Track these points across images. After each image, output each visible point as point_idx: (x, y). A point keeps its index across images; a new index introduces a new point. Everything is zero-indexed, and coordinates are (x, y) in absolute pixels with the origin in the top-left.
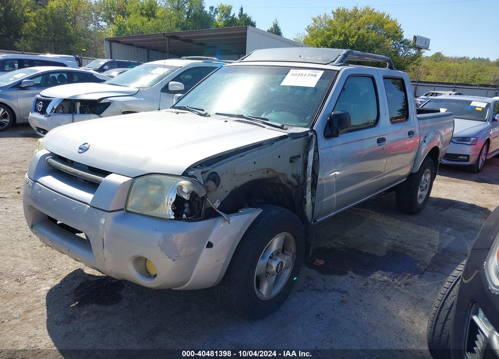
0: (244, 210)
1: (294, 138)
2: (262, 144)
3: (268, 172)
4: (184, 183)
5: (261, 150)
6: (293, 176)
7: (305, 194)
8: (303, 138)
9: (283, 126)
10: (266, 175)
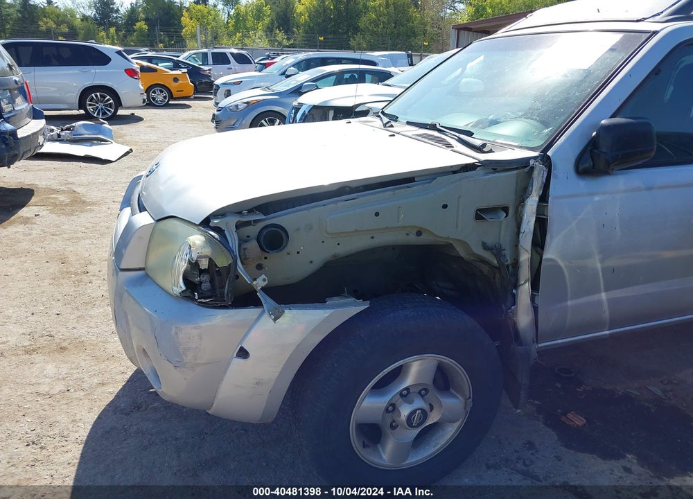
0: (336, 300)
1: (495, 170)
2: (414, 178)
3: (419, 233)
4: (197, 239)
5: (397, 191)
6: (485, 247)
7: (516, 285)
8: (515, 172)
9: (484, 145)
10: (413, 239)
